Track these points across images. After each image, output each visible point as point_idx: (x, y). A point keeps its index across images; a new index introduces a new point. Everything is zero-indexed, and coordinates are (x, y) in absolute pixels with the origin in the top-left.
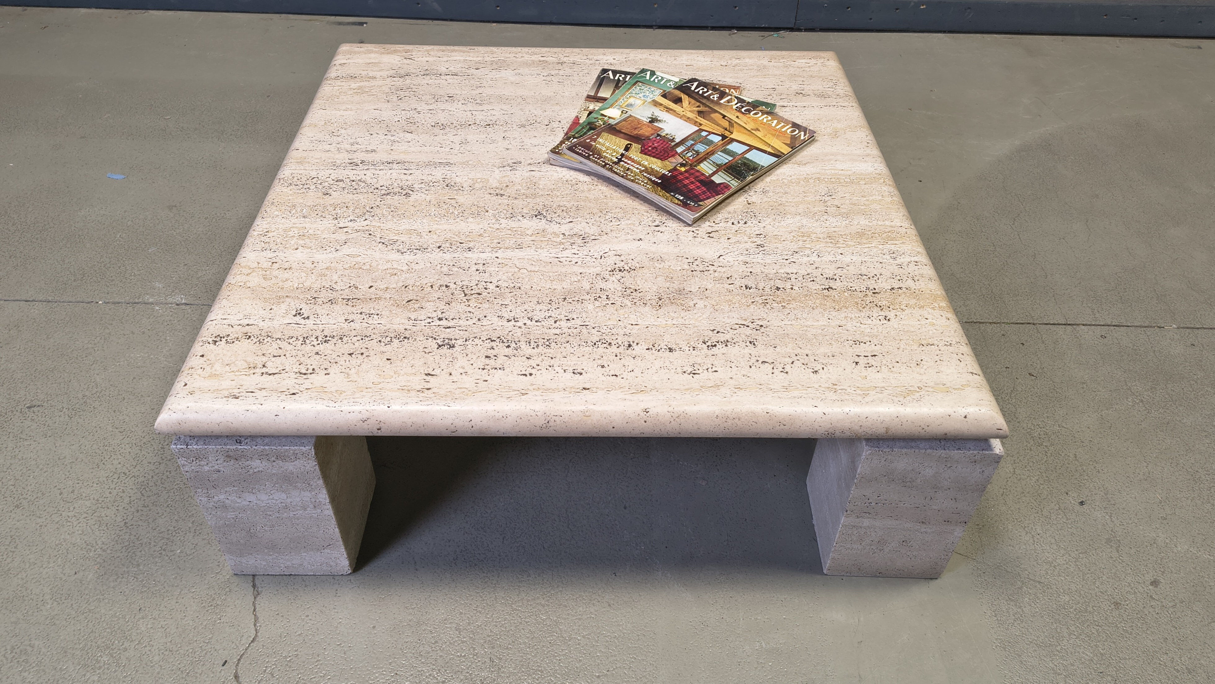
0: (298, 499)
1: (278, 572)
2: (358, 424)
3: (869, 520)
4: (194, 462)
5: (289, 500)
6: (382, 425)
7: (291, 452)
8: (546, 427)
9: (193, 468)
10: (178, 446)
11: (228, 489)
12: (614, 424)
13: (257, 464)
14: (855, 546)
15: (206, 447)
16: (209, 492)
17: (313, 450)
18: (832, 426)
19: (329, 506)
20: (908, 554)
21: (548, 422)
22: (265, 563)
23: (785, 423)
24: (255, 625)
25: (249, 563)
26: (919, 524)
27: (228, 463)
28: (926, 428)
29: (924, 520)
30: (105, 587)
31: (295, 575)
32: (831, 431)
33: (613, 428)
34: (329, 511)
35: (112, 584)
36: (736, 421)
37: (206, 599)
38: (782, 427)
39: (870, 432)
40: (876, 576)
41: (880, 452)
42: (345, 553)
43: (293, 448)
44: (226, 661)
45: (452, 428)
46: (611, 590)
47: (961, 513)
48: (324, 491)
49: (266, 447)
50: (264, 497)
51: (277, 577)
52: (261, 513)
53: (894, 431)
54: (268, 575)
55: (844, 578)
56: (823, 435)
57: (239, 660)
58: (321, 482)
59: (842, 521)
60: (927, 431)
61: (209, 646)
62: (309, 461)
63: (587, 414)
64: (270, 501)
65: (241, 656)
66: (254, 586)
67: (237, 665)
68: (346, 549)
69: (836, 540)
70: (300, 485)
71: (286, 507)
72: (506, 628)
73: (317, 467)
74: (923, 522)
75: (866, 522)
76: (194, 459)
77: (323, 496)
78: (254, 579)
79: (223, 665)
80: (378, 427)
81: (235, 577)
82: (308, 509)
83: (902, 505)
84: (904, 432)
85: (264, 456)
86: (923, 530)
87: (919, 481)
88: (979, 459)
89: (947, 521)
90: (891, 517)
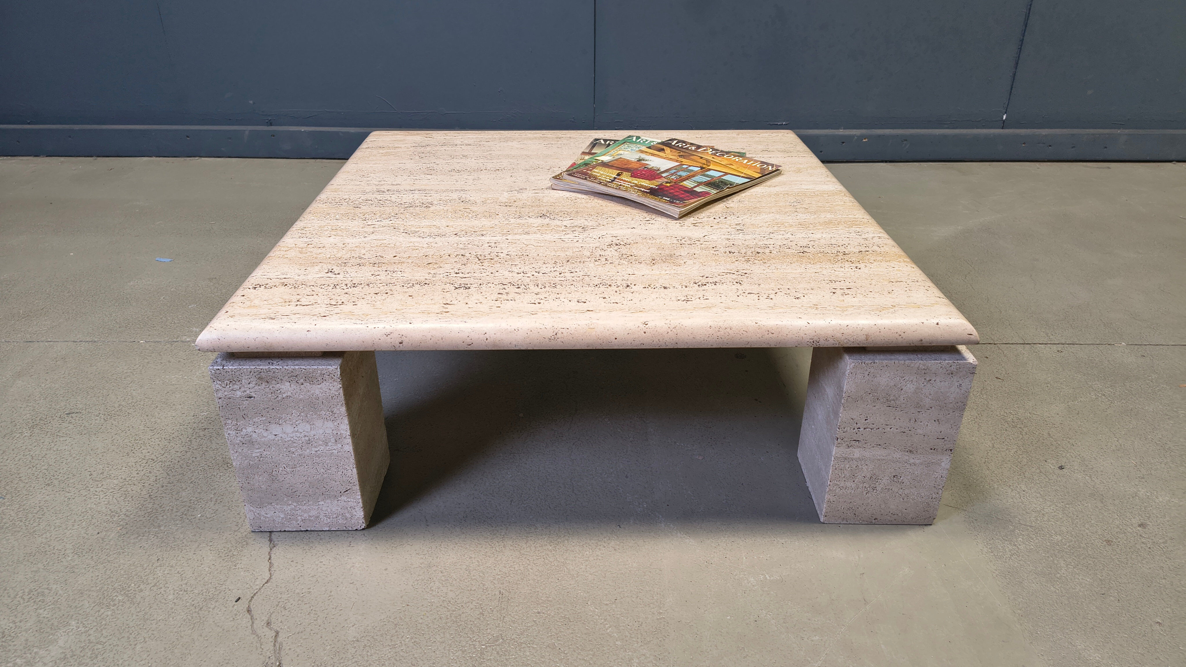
0: (321, 431)
1: (295, 527)
2: (382, 338)
3: (859, 449)
4: (228, 386)
5: (313, 433)
6: (404, 339)
7: (319, 371)
8: (554, 338)
9: (226, 393)
10: (215, 367)
11: (256, 420)
12: (617, 336)
13: (287, 388)
14: (848, 484)
15: (241, 367)
16: (238, 424)
17: (339, 370)
18: (816, 334)
19: (349, 440)
20: (900, 493)
21: (556, 334)
22: (282, 516)
23: (773, 332)
24: (270, 570)
25: (268, 516)
26: (907, 454)
27: (260, 387)
28: (903, 334)
29: (911, 449)
30: (125, 543)
31: (311, 531)
32: (816, 338)
33: (616, 339)
34: (348, 446)
35: (132, 541)
36: (728, 330)
37: (222, 551)
38: (771, 335)
39: (852, 339)
40: (871, 524)
41: (863, 364)
42: (360, 501)
43: (321, 367)
44: (239, 598)
45: (469, 341)
46: (616, 537)
47: (946, 438)
48: (346, 421)
49: (296, 367)
50: (289, 429)
51: (293, 533)
52: (285, 450)
53: (873, 339)
54: (285, 531)
55: (841, 525)
56: (808, 343)
57: (252, 597)
58: (343, 409)
59: (834, 453)
60: (904, 338)
61: (224, 587)
62: (335, 384)
63: (591, 327)
64: (294, 434)
65: (255, 594)
66: (271, 540)
67: (251, 601)
68: (362, 495)
69: (829, 478)
70: (324, 413)
71: (309, 442)
72: (514, 568)
73: (341, 391)
74: (911, 451)
75: (857, 453)
76: (228, 382)
77: (345, 428)
78: (270, 536)
79: (236, 602)
80: (400, 341)
81: (253, 534)
82: (330, 444)
83: (889, 429)
84: (883, 338)
85: (293, 377)
86: (912, 461)
87: (902, 399)
88: (955, 370)
89: (933, 449)
90: (880, 445)
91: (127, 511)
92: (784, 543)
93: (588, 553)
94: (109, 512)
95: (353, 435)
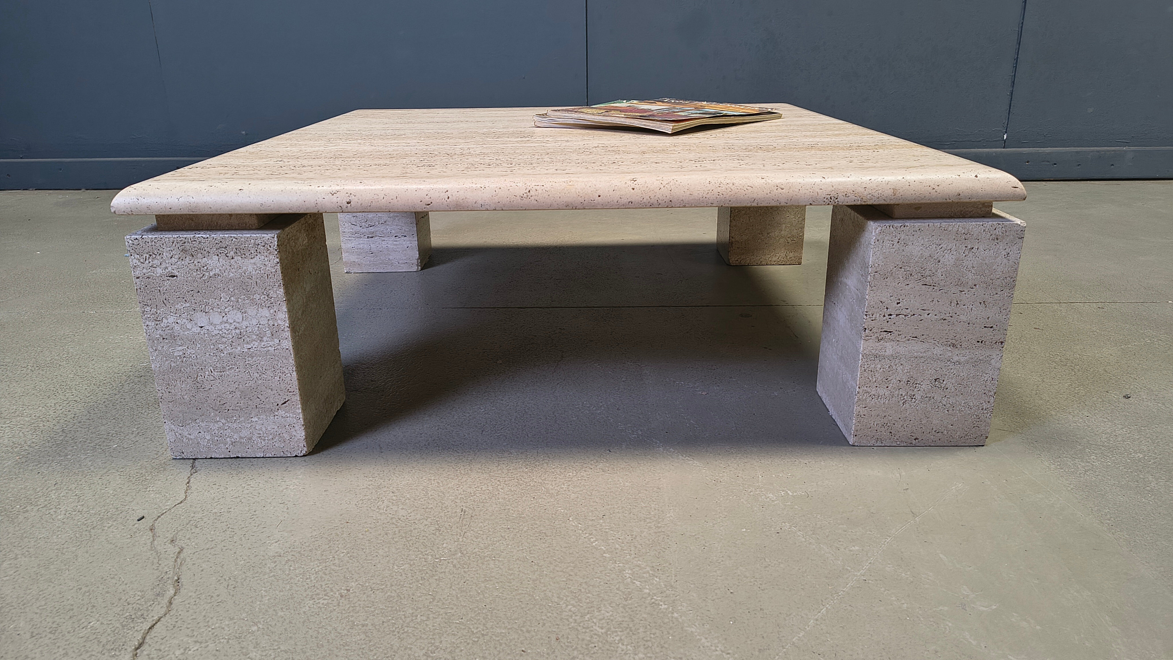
0: (254, 322)
1: (223, 452)
2: (327, 198)
3: (892, 343)
4: (147, 262)
5: (245, 323)
6: (352, 198)
7: (252, 241)
8: (527, 196)
9: (145, 271)
10: (132, 237)
11: (178, 306)
12: (600, 193)
13: (213, 263)
14: (881, 391)
15: (162, 236)
16: (158, 312)
17: (276, 239)
18: (833, 189)
19: (288, 334)
20: (944, 403)
21: (529, 192)
22: (208, 437)
23: (783, 187)
24: (186, 493)
25: (192, 437)
26: (949, 348)
27: (183, 262)
28: (937, 188)
29: (954, 342)
30: (21, 470)
31: (242, 458)
32: (833, 194)
33: (599, 196)
34: (288, 344)
35: (31, 468)
36: (730, 185)
37: (134, 476)
38: (780, 190)
39: (876, 194)
40: (911, 445)
41: (891, 228)
42: (301, 416)
43: (255, 236)
44: (143, 517)
45: (427, 200)
46: (605, 460)
47: (994, 326)
48: (284, 308)
49: (226, 235)
50: (217, 319)
51: (221, 460)
52: (212, 347)
53: (902, 193)
54: (211, 458)
55: (875, 448)
56: (825, 200)
57: (159, 517)
58: (281, 291)
59: (862, 348)
60: (938, 191)
61: (127, 507)
62: (271, 257)
63: (571, 184)
64: (223, 326)
65: (163, 514)
66: (193, 467)
67: (156, 520)
68: (304, 410)
69: (858, 383)
70: (258, 297)
71: (240, 336)
73: (278, 267)
74: (954, 345)
75: (889, 348)
76: (148, 256)
77: (283, 318)
78: (194, 463)
79: (138, 520)
80: (348, 200)
81: (174, 461)
82: (265, 339)
83: (926, 315)
84: (913, 193)
85: (222, 249)
86: (956, 358)
87: (940, 274)
88: (1000, 233)
89: (980, 341)
90: (916, 337)
91: (33, 443)
92: (807, 463)
93: (571, 474)
94: (11, 444)
95: (293, 328)
